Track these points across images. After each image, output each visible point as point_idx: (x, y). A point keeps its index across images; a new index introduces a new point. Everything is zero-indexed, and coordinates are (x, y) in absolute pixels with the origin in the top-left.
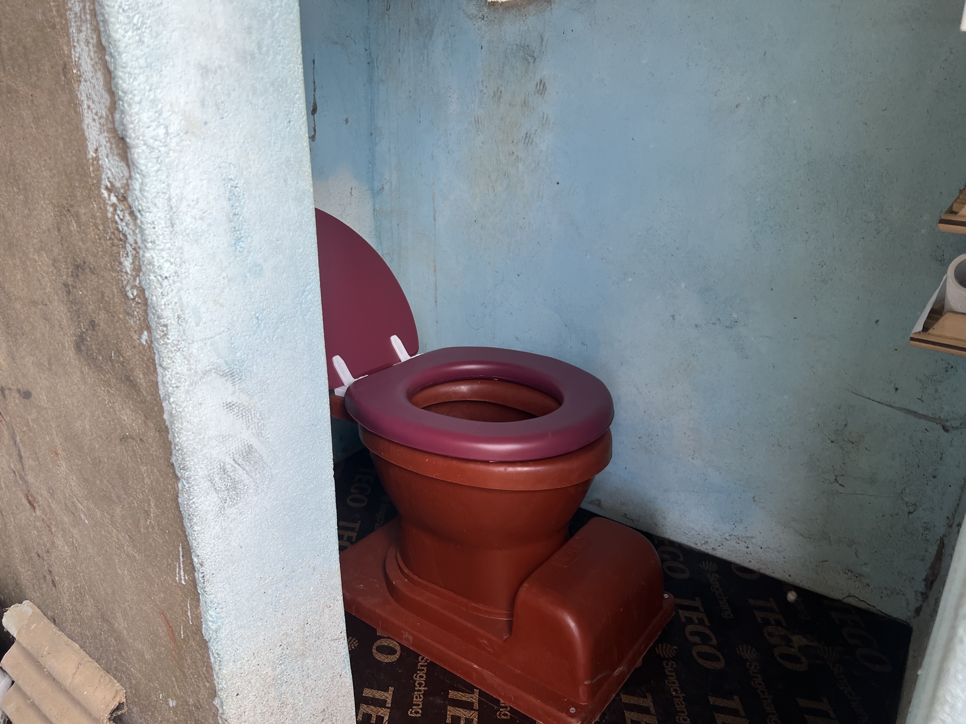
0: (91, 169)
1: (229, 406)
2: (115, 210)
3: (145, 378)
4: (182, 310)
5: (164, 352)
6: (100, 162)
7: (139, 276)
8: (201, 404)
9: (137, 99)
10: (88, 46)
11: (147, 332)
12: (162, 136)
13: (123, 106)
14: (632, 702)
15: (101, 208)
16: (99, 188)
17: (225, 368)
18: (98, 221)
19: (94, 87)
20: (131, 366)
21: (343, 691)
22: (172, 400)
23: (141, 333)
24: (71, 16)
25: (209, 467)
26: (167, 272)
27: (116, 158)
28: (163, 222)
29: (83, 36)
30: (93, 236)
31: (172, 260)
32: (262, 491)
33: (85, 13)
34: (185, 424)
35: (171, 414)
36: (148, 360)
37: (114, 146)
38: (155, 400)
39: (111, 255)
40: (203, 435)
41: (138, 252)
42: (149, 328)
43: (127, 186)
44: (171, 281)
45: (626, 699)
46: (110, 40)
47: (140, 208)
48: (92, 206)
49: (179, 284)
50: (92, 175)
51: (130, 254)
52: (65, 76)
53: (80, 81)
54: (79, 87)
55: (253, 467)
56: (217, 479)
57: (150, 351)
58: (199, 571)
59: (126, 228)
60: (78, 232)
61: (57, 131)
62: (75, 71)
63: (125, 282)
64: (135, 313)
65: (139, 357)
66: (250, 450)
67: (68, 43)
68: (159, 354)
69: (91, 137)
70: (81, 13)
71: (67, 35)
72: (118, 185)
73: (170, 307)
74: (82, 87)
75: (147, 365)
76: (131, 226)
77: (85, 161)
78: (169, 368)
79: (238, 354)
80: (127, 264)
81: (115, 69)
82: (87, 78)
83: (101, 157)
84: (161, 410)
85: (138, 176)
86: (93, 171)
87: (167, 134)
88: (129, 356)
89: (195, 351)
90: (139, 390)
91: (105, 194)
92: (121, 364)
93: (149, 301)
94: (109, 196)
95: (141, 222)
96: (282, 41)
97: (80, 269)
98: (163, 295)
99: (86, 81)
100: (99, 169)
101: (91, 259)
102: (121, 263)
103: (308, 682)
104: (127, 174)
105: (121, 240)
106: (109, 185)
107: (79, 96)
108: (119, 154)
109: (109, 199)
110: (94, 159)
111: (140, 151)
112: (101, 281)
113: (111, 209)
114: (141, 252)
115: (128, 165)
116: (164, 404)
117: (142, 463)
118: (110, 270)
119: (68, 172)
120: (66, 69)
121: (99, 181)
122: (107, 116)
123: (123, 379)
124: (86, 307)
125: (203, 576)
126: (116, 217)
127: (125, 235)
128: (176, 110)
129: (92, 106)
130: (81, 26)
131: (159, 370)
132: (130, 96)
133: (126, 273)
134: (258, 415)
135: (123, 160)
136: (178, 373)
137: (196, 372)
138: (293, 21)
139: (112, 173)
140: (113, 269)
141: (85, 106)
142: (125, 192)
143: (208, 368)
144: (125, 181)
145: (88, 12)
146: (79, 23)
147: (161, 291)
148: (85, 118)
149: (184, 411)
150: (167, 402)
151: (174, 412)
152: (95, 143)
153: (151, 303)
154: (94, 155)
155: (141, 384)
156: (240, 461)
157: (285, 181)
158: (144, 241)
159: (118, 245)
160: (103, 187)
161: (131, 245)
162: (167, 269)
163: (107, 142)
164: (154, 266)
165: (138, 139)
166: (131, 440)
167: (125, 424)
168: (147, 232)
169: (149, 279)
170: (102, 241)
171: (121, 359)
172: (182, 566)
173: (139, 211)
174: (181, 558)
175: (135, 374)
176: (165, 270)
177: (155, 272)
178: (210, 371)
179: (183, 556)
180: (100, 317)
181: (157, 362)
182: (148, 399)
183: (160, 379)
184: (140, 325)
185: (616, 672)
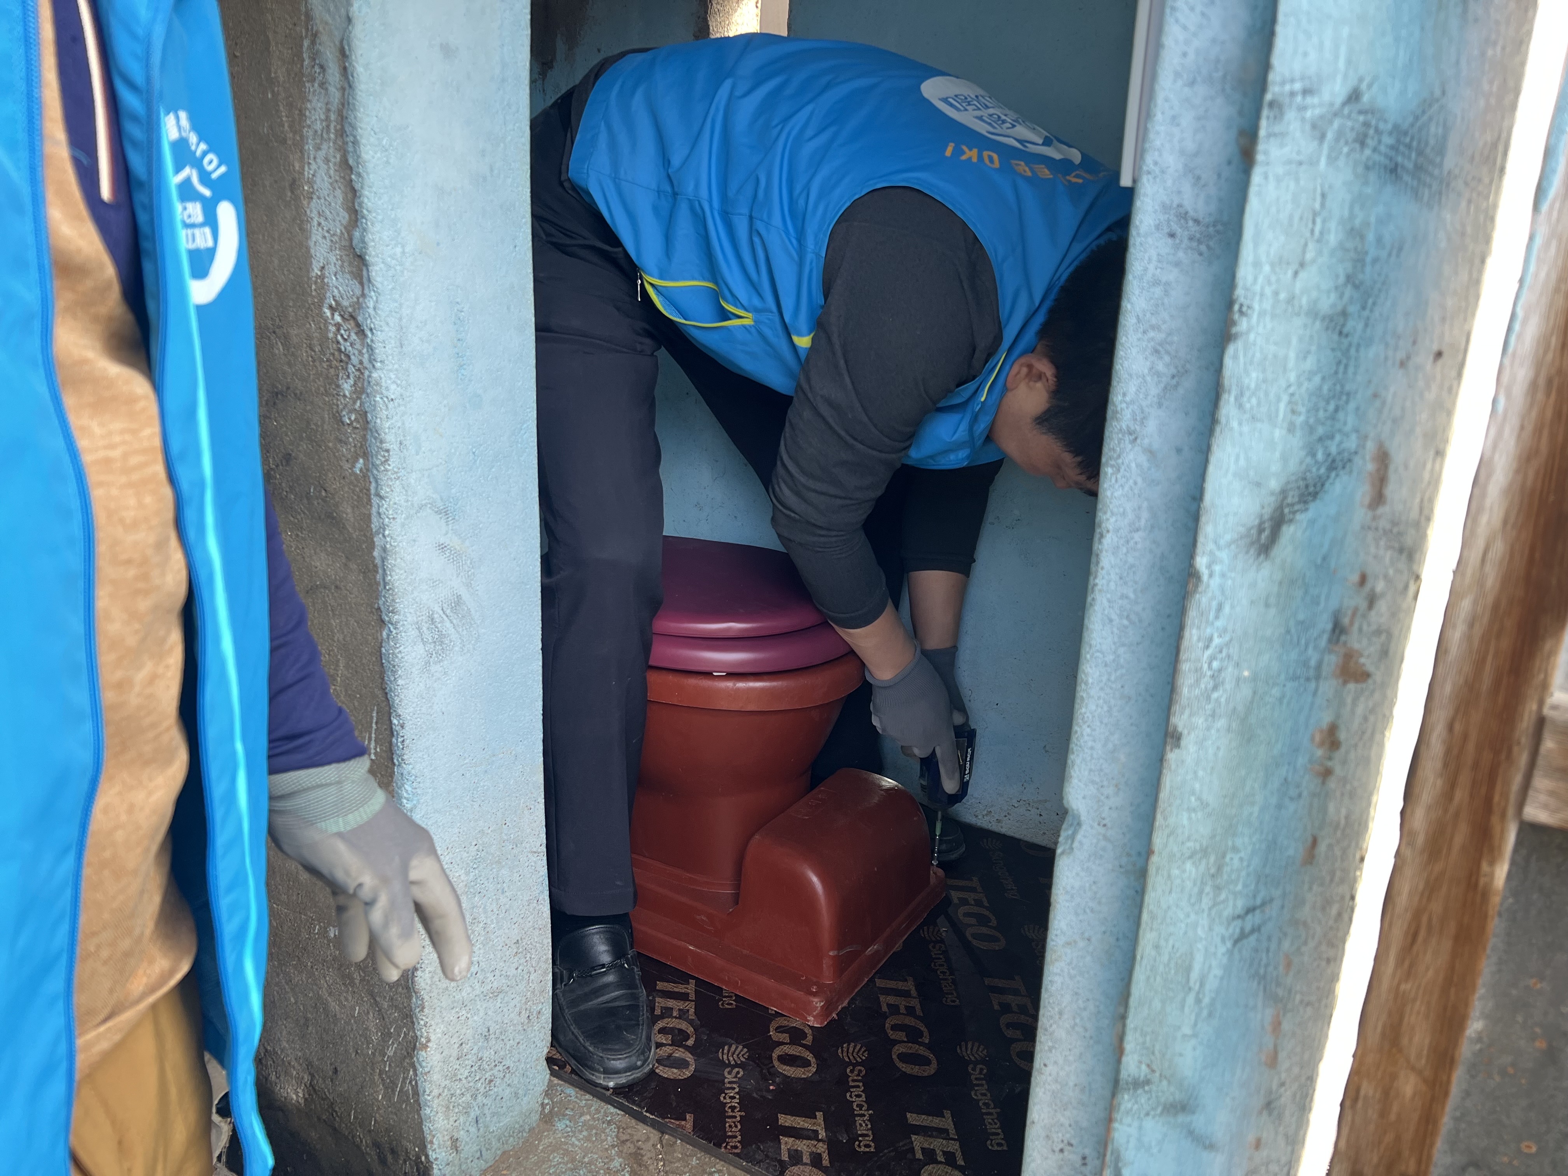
0: (314, 287)
1: (442, 547)
2: (338, 330)
3: (353, 512)
4: (404, 436)
5: (383, 479)
6: (326, 280)
7: (360, 398)
8: (414, 541)
9: (380, 217)
10: (327, 164)
11: (364, 459)
12: (399, 255)
13: (366, 224)
14: (888, 986)
15: (320, 328)
16: (320, 307)
17: (440, 504)
18: (315, 342)
19: (330, 204)
20: (337, 499)
21: (540, 923)
22: (387, 533)
23: (356, 460)
24: (308, 133)
25: (418, 613)
26: (394, 393)
27: (348, 276)
28: (393, 342)
29: (321, 154)
30: (305, 358)
31: (399, 382)
32: (468, 651)
33: (328, 132)
34: (399, 560)
35: (384, 550)
36: (361, 491)
37: (346, 264)
38: (365, 535)
39: (327, 377)
40: (414, 576)
41: (362, 374)
42: (366, 455)
43: (358, 305)
44: (396, 404)
45: (880, 983)
46: (360, 160)
47: (372, 326)
48: (308, 326)
49: (402, 408)
50: (314, 293)
51: (352, 376)
52: (292, 192)
53: (312, 198)
54: (309, 203)
55: (461, 621)
56: (424, 629)
57: (365, 480)
58: (398, 734)
59: (350, 348)
60: (285, 355)
61: (273, 247)
62: (306, 188)
63: (341, 407)
64: (351, 440)
65: (349, 488)
66: (457, 603)
67: (302, 158)
68: (377, 482)
69: (318, 255)
70: (322, 131)
71: (301, 152)
72: (345, 303)
73: (393, 431)
74: (313, 204)
75: (358, 497)
76: (358, 346)
77: (306, 279)
78: (387, 497)
79: (453, 491)
80: (347, 387)
81: (362, 188)
82: (322, 196)
83: (327, 274)
84: (372, 546)
85: (373, 294)
86: (315, 290)
87: (403, 253)
88: (335, 489)
89: (413, 481)
90: (344, 527)
91: (328, 313)
92: (322, 500)
93: (371, 426)
94: (333, 315)
95: (372, 341)
96: (513, 164)
97: (279, 396)
98: (387, 418)
99: (319, 198)
100: (323, 286)
101: (298, 384)
102: (338, 386)
103: (503, 900)
104: (358, 292)
105: (341, 361)
106: (333, 303)
107: (308, 212)
108: (351, 273)
109: (333, 318)
110: (317, 277)
111: (378, 269)
112: (308, 408)
113: (333, 329)
114: (367, 373)
115: (362, 284)
116: (375, 539)
117: (334, 615)
118: (322, 394)
119: (280, 290)
120: (294, 185)
121: (322, 299)
122: (342, 233)
123: (323, 517)
124: (281, 440)
125: (403, 741)
126: (339, 337)
127: (348, 357)
128: (413, 229)
129: (323, 223)
130: (321, 144)
131: (375, 500)
132: (374, 215)
133: (345, 396)
134: (469, 562)
135: (356, 279)
136: (395, 504)
137: (412, 505)
138: (524, 144)
139: (339, 292)
140: (327, 393)
141: (315, 223)
142: (354, 310)
143: (424, 502)
144: (355, 300)
145: (333, 131)
146: (318, 141)
147: (386, 413)
148: (313, 235)
149: (398, 545)
150: (381, 536)
151: (388, 546)
152: (322, 261)
153: (374, 427)
154: (319, 273)
155: (347, 520)
156: (448, 612)
157: (508, 308)
158: (372, 361)
159: (337, 367)
160: (326, 305)
161: (354, 366)
162: (394, 391)
163: (337, 260)
164: (381, 386)
165: (378, 257)
166: (322, 590)
167: (315, 573)
168: (377, 351)
169: (375, 401)
170: (317, 364)
171: (324, 494)
172: (373, 735)
173: (371, 330)
174: (374, 726)
175: (341, 508)
176: (392, 391)
177: (382, 394)
178: (426, 505)
179: (377, 723)
180: (301, 448)
181: (373, 491)
182: (355, 536)
183: (374, 510)
184: (355, 452)
185: (870, 951)
